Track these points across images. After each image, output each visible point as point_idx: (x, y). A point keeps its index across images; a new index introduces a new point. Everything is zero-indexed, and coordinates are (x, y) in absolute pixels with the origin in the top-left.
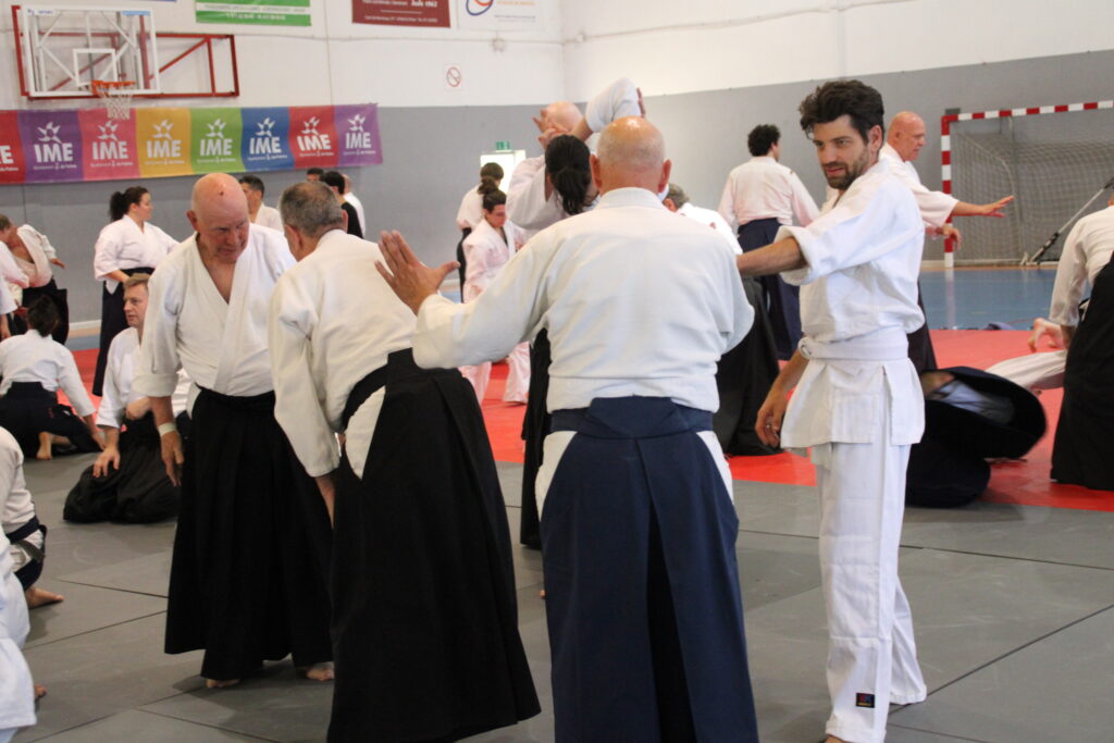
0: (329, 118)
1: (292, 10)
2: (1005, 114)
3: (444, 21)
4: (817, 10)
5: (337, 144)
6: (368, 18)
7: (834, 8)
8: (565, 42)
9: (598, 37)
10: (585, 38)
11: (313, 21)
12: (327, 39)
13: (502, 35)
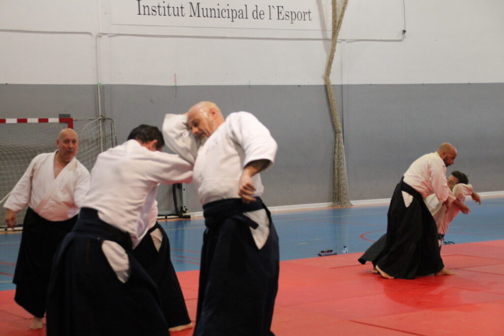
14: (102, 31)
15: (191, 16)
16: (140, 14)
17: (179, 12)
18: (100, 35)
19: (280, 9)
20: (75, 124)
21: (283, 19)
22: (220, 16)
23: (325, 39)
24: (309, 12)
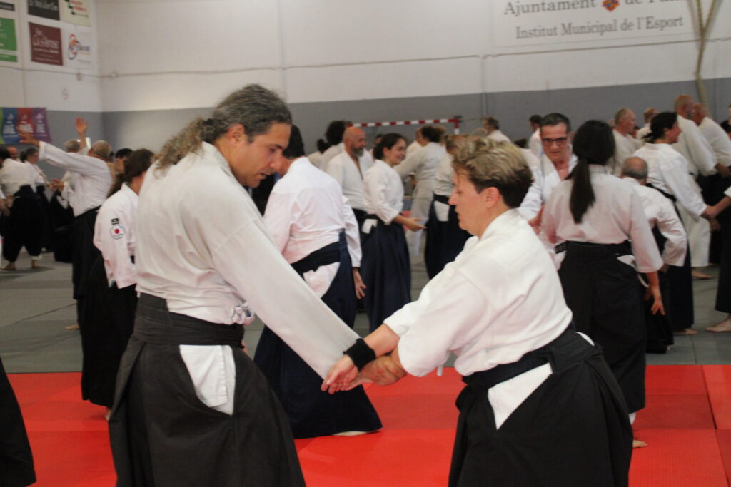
0: (30, 114)
1: (10, 53)
2: (379, 124)
3: (60, 63)
4: (269, 68)
5: (35, 128)
6: (37, 59)
7: (279, 68)
8: (102, 77)
9: (126, 75)
10: (117, 76)
11: (19, 59)
12: (23, 70)
13: (82, 72)
14: (488, 53)
15: (563, 34)
16: (518, 37)
17: (553, 32)
18: (485, 57)
19: (650, 19)
20: (460, 124)
21: (652, 27)
22: (590, 30)
23: (696, 41)
24: (680, 19)
